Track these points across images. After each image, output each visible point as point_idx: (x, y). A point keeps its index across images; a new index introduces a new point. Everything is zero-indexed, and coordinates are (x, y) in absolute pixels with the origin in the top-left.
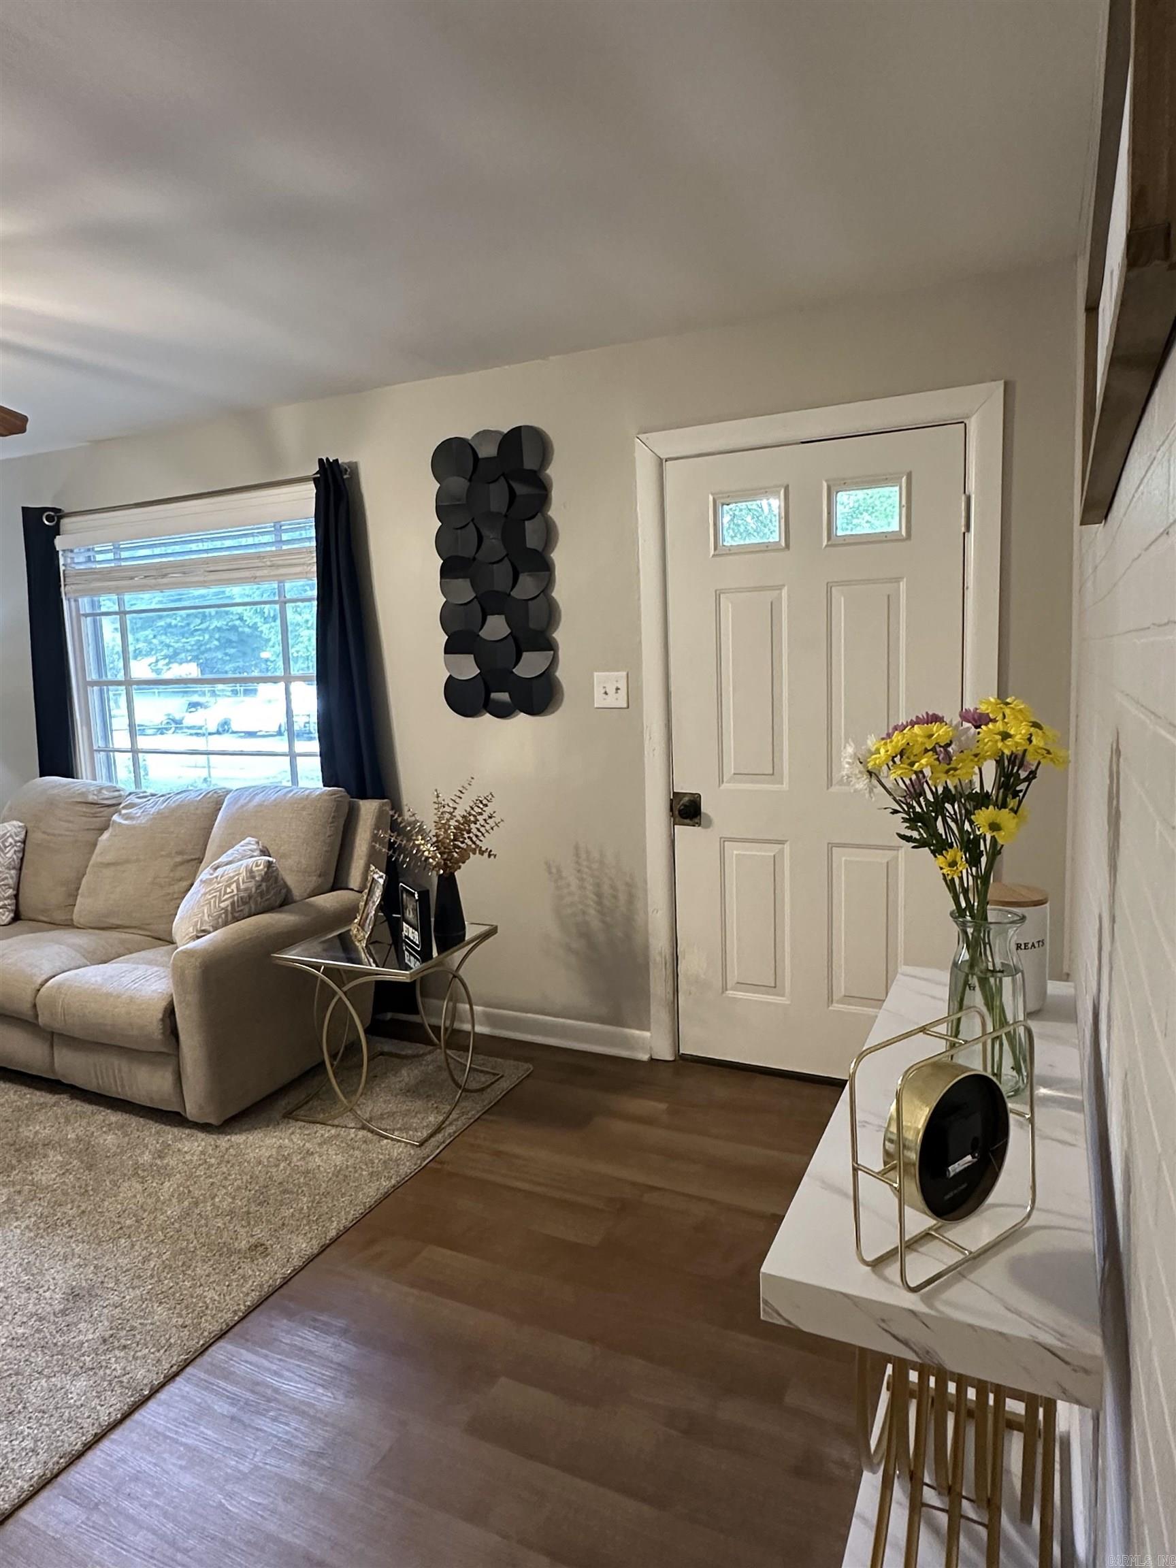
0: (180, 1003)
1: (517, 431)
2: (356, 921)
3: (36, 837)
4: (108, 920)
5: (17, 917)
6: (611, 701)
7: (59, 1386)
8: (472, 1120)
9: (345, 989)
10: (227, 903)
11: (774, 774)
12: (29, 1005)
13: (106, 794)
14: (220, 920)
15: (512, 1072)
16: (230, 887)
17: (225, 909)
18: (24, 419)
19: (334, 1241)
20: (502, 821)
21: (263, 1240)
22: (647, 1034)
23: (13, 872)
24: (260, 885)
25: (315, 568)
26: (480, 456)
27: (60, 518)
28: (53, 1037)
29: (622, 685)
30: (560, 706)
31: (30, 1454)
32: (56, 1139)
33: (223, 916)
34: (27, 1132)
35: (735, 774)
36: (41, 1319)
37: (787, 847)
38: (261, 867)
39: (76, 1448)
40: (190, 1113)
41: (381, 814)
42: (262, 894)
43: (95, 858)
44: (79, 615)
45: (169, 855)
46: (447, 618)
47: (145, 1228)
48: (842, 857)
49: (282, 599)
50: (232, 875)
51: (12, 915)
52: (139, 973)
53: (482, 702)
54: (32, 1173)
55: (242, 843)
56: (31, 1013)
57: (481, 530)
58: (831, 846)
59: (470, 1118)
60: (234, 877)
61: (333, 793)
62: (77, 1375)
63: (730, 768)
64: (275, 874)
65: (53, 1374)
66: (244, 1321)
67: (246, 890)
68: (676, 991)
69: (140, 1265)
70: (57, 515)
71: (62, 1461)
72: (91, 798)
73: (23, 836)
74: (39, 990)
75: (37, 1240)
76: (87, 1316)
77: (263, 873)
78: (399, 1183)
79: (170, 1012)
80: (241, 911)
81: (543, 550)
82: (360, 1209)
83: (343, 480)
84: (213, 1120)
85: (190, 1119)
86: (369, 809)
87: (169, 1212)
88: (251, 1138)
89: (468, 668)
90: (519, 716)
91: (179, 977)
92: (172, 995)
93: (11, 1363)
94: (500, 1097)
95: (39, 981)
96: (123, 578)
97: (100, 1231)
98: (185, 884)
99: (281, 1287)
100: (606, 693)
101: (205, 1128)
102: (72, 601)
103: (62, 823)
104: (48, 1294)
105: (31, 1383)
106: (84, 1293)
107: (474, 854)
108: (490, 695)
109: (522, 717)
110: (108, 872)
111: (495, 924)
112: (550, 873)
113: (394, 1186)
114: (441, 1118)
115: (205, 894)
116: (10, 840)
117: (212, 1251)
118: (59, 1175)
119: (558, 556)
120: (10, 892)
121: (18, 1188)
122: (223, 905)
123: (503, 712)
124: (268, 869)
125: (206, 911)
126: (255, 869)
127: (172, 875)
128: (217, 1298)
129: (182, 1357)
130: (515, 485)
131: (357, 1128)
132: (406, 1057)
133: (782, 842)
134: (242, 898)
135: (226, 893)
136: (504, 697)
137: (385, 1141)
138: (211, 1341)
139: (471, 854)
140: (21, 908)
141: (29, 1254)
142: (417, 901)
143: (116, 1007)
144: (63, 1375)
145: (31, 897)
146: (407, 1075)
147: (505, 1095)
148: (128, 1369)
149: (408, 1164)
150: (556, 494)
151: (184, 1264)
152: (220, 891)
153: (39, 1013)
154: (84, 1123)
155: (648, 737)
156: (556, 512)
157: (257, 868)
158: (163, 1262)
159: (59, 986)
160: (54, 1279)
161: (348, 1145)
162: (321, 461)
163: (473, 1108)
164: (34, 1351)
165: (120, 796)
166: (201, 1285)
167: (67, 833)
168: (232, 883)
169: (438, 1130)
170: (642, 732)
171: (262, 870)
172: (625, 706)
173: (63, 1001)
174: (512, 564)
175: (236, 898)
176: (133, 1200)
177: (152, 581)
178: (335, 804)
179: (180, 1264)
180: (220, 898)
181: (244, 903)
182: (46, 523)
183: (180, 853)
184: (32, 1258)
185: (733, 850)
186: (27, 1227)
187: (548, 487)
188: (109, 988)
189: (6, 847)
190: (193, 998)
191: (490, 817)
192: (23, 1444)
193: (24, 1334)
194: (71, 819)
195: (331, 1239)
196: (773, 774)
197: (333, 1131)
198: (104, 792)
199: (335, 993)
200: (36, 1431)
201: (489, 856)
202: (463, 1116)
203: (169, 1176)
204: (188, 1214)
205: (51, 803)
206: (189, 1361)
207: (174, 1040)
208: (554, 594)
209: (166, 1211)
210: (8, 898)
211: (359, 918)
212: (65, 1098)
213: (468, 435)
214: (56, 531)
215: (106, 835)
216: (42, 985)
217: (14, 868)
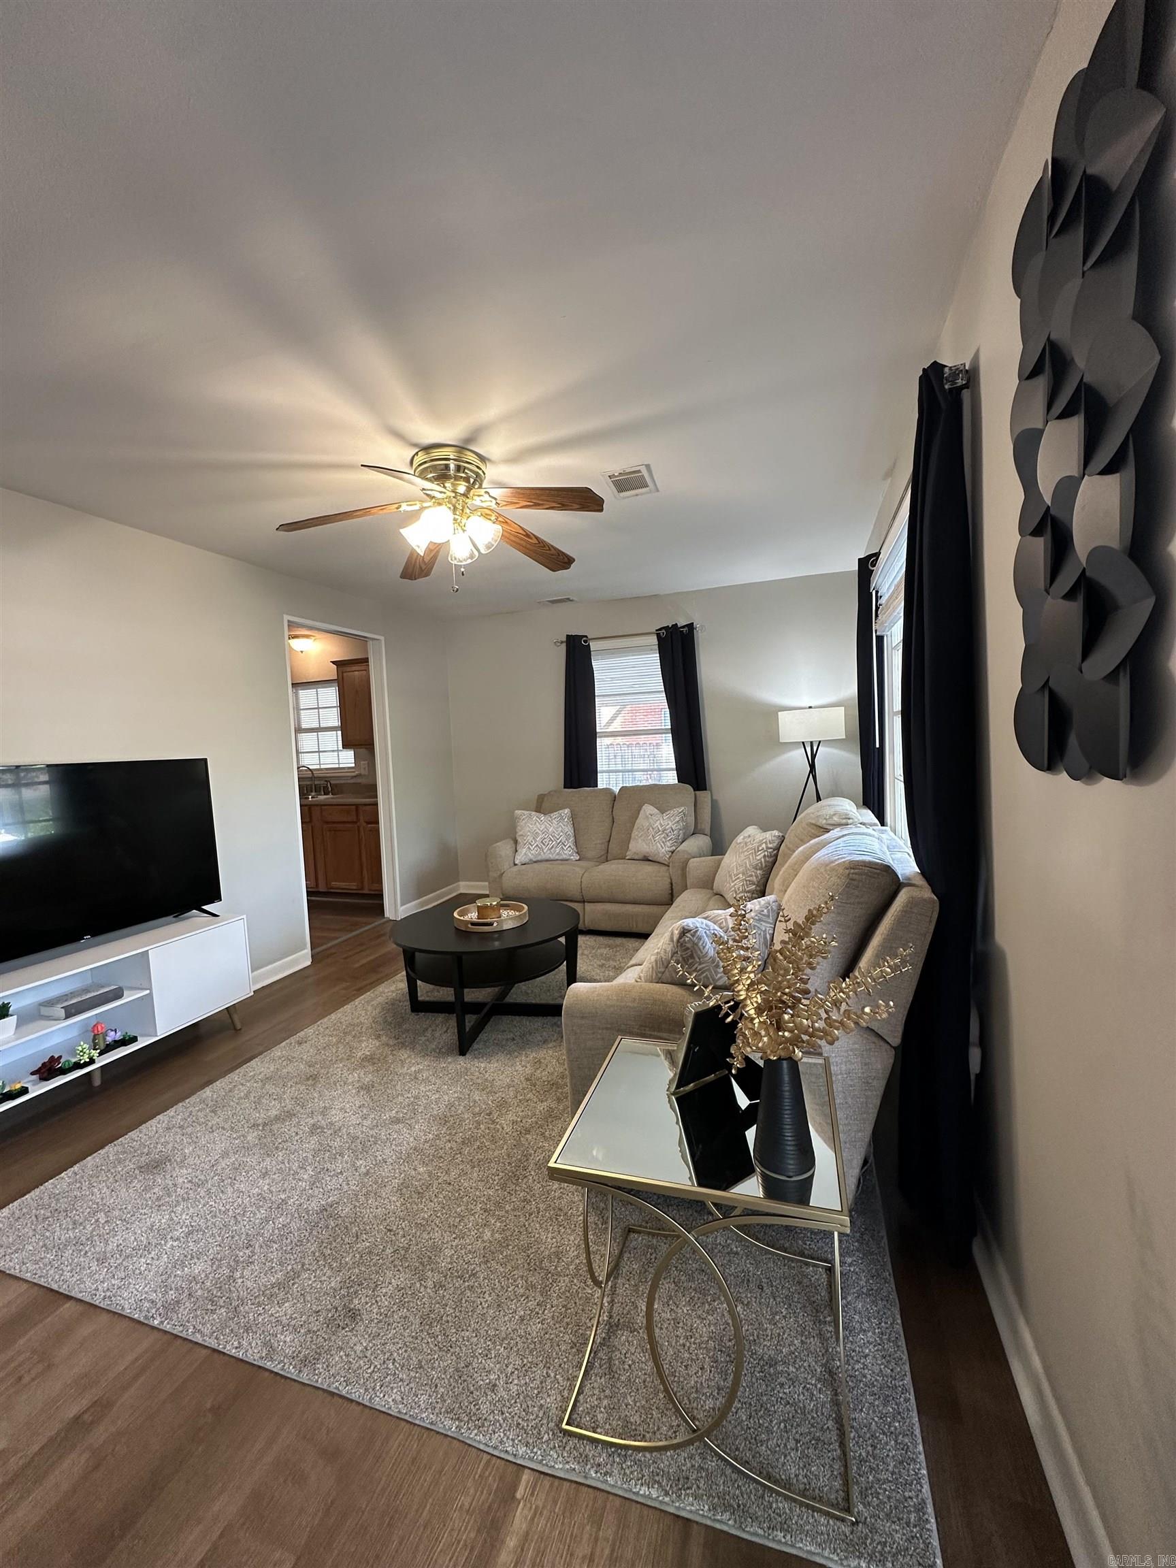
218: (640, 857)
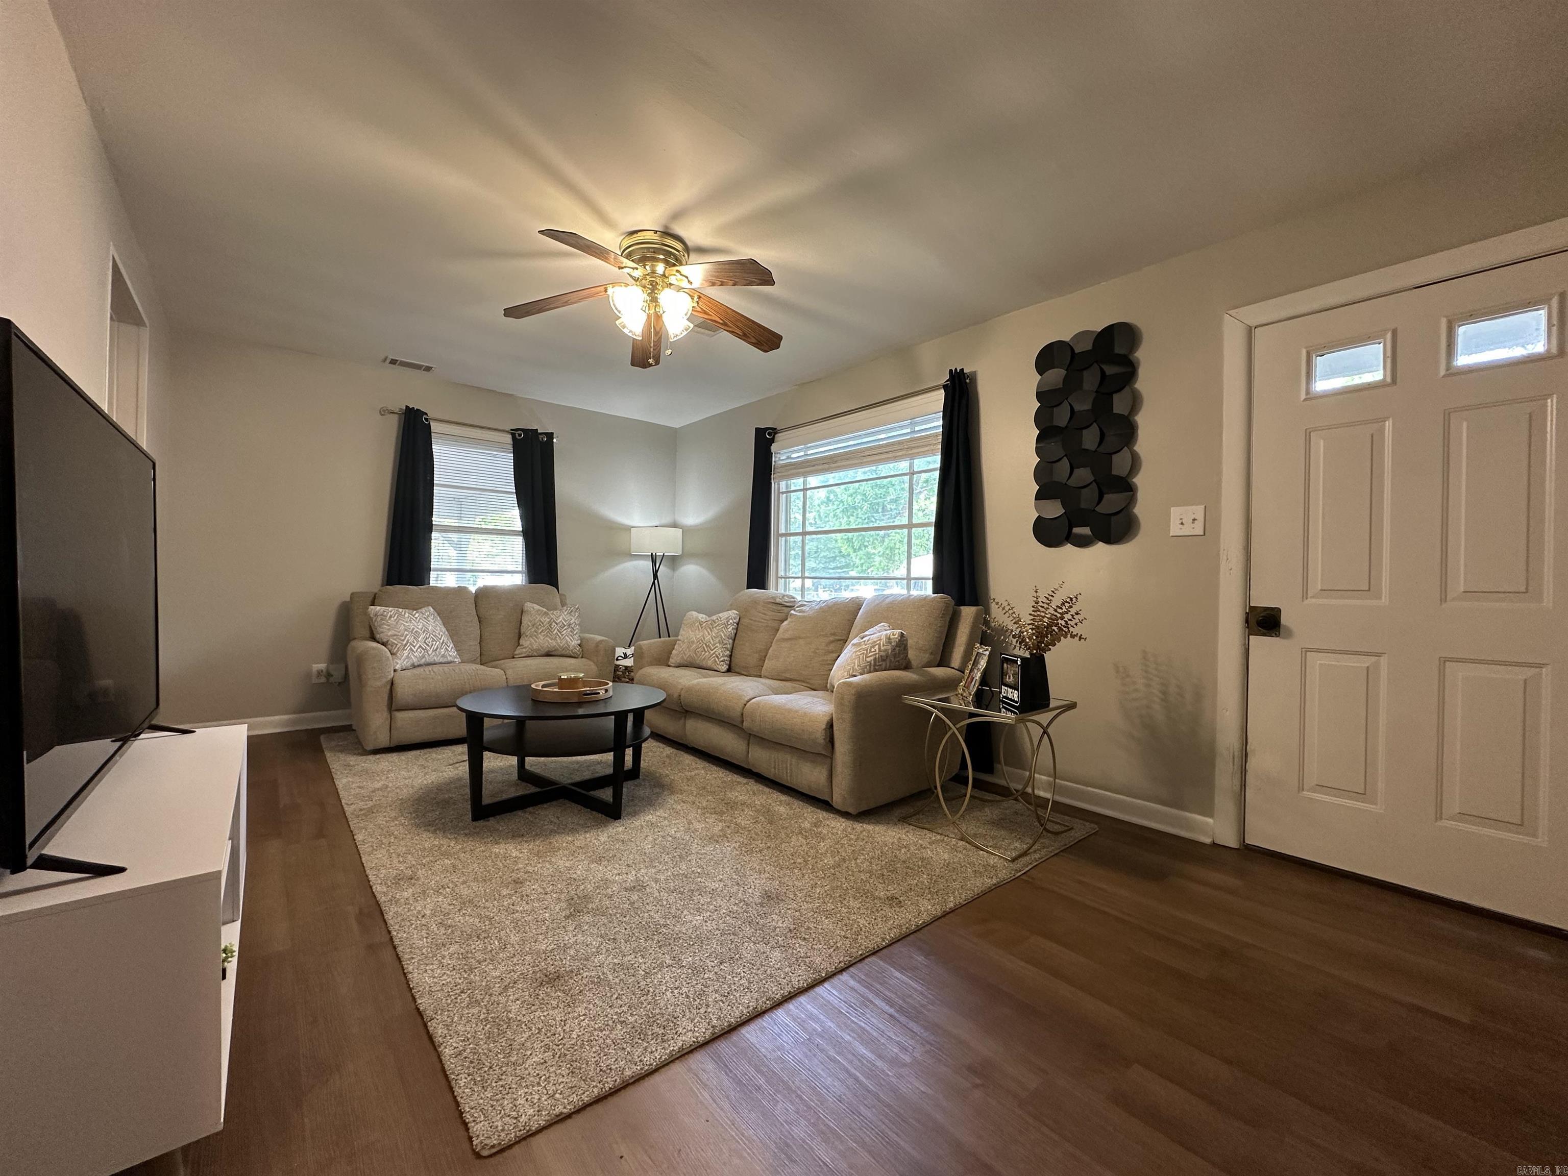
0: (838, 719)
1: (1110, 330)
2: (961, 684)
3: (745, 621)
4: (783, 675)
5: (729, 670)
6: (1187, 530)
7: (762, 951)
8: (1053, 854)
9: (958, 726)
10: (872, 658)
11: (1371, 590)
12: (739, 714)
13: (786, 599)
14: (866, 670)
15: (1081, 830)
16: (874, 648)
17: (870, 662)
18: (780, 338)
19: (952, 911)
20: (1085, 619)
21: (896, 895)
22: (1210, 821)
23: (731, 641)
24: (894, 649)
25: (940, 446)
26: (1077, 351)
27: (776, 433)
28: (752, 737)
29: (1200, 516)
30: (1136, 536)
31: (746, 990)
32: (749, 802)
33: (868, 667)
34: (732, 795)
35: (1321, 590)
36: (747, 905)
37: (1384, 660)
38: (896, 636)
39: (777, 997)
40: (836, 803)
41: (977, 617)
42: (895, 656)
43: (779, 635)
44: (779, 493)
45: (826, 636)
46: (1040, 474)
47: (811, 867)
48: (1458, 674)
49: (912, 471)
50: (875, 640)
51: (727, 667)
52: (809, 700)
53: (1065, 536)
54: (736, 818)
55: (879, 625)
56: (739, 719)
57: (1074, 406)
58: (1444, 661)
59: (1051, 852)
60: (877, 641)
61: (941, 598)
62: (773, 947)
63: (1317, 583)
64: (905, 642)
65: (757, 942)
66: (890, 948)
67: (885, 650)
68: (1243, 785)
69: (810, 889)
70: (774, 431)
71: (768, 1002)
72: (778, 600)
73: (738, 620)
74: (745, 705)
75: (741, 857)
76: (778, 911)
77: (897, 640)
78: (998, 883)
79: (830, 725)
80: (880, 665)
81: (1130, 414)
82: (970, 894)
83: (966, 383)
84: (851, 810)
85: (836, 807)
86: (968, 613)
87: (826, 861)
88: (878, 828)
89: (1055, 510)
90: (1097, 545)
91: (840, 704)
92: (832, 714)
93: (730, 927)
94: (1073, 843)
95: (746, 699)
96: (809, 466)
97: (781, 861)
98: (835, 655)
99: (915, 932)
100: (1182, 524)
101: (846, 815)
102: (776, 484)
103: (760, 614)
104: (750, 891)
105: (743, 943)
106: (774, 896)
107: (1066, 637)
108: (1072, 529)
109: (1101, 544)
110: (784, 644)
111: (1075, 701)
112: (1117, 672)
113: (995, 885)
114: (1025, 847)
115: (856, 652)
116: (731, 621)
117: (860, 893)
118: (752, 823)
119: (1142, 419)
120: (728, 653)
121: (728, 824)
122: (868, 659)
123: (1083, 542)
124: (901, 638)
125: (856, 662)
126: (892, 637)
127: (826, 648)
128: (867, 925)
129: (847, 958)
130: (1103, 367)
131: (956, 839)
132: (986, 801)
133: (1379, 655)
134: (881, 656)
135: (871, 652)
136: (1085, 531)
137: (982, 852)
138: (867, 954)
139: (1062, 638)
140: (733, 665)
141: (737, 864)
142: (1019, 666)
143: (795, 718)
144: (764, 945)
145: (738, 658)
146: (989, 813)
147: (1077, 843)
148: (809, 954)
149: (1004, 871)
150: (1142, 372)
151: (840, 896)
152: (867, 650)
153: (744, 719)
154: (765, 797)
155: (1225, 558)
156: (1142, 384)
157: (893, 637)
158: (826, 891)
159: (758, 704)
160: (753, 882)
161: (952, 849)
162: (951, 371)
163: (1054, 845)
164: (744, 923)
165: (795, 601)
166: (854, 913)
167: (763, 621)
168: (875, 645)
169: (1025, 854)
170: (1218, 555)
171: (896, 638)
172: (1202, 534)
173: (760, 712)
174: (1101, 430)
175: (877, 656)
176: (801, 848)
177: (826, 466)
178: (945, 605)
179: (838, 895)
180: (867, 654)
181: (883, 660)
182: (768, 436)
183: (834, 634)
184: (739, 866)
185: (1316, 661)
186: (734, 848)
187: (1136, 365)
188: (789, 706)
189: (728, 625)
190: (848, 716)
191: (1077, 614)
192: (741, 982)
193: (737, 911)
194: (766, 612)
195: (950, 909)
196: (1369, 590)
197: (939, 837)
198: (786, 598)
199: (950, 728)
200: (749, 976)
201: (1080, 638)
202: (1044, 849)
203: (824, 839)
204: (839, 865)
205: (755, 602)
206: (851, 963)
207: (830, 748)
208: (1136, 448)
209: (824, 860)
210: (726, 656)
211: (964, 682)
212: (752, 782)
213: (1067, 338)
214: (772, 441)
215: (786, 623)
216: (748, 702)
217: (731, 638)
218: (543, 652)
